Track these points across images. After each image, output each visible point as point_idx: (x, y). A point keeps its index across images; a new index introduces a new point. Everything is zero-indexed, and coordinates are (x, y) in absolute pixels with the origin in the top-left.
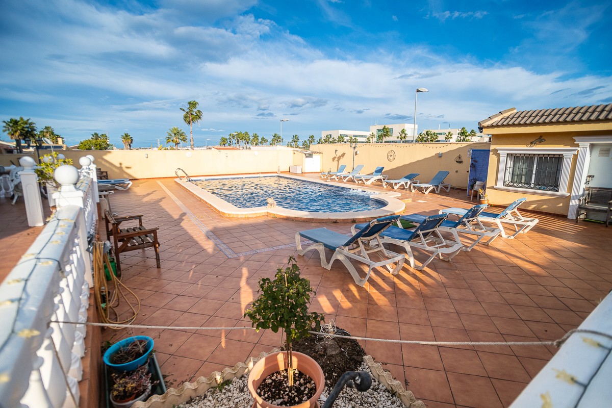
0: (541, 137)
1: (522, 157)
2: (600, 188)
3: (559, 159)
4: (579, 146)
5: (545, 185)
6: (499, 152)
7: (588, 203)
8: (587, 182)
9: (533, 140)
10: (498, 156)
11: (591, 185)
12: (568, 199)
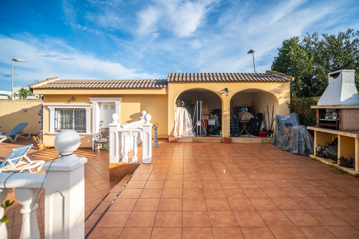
0: (73, 97)
1: (64, 111)
2: (106, 128)
3: (84, 111)
4: (92, 104)
5: (79, 129)
6: (49, 107)
7: (102, 138)
8: (101, 125)
9: (69, 99)
10: (49, 110)
11: (103, 127)
12: (91, 136)
